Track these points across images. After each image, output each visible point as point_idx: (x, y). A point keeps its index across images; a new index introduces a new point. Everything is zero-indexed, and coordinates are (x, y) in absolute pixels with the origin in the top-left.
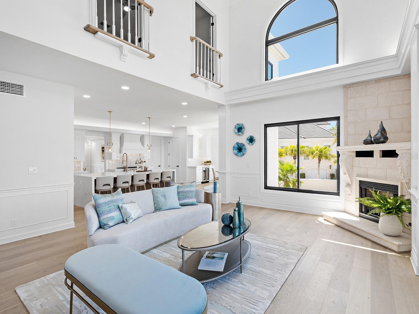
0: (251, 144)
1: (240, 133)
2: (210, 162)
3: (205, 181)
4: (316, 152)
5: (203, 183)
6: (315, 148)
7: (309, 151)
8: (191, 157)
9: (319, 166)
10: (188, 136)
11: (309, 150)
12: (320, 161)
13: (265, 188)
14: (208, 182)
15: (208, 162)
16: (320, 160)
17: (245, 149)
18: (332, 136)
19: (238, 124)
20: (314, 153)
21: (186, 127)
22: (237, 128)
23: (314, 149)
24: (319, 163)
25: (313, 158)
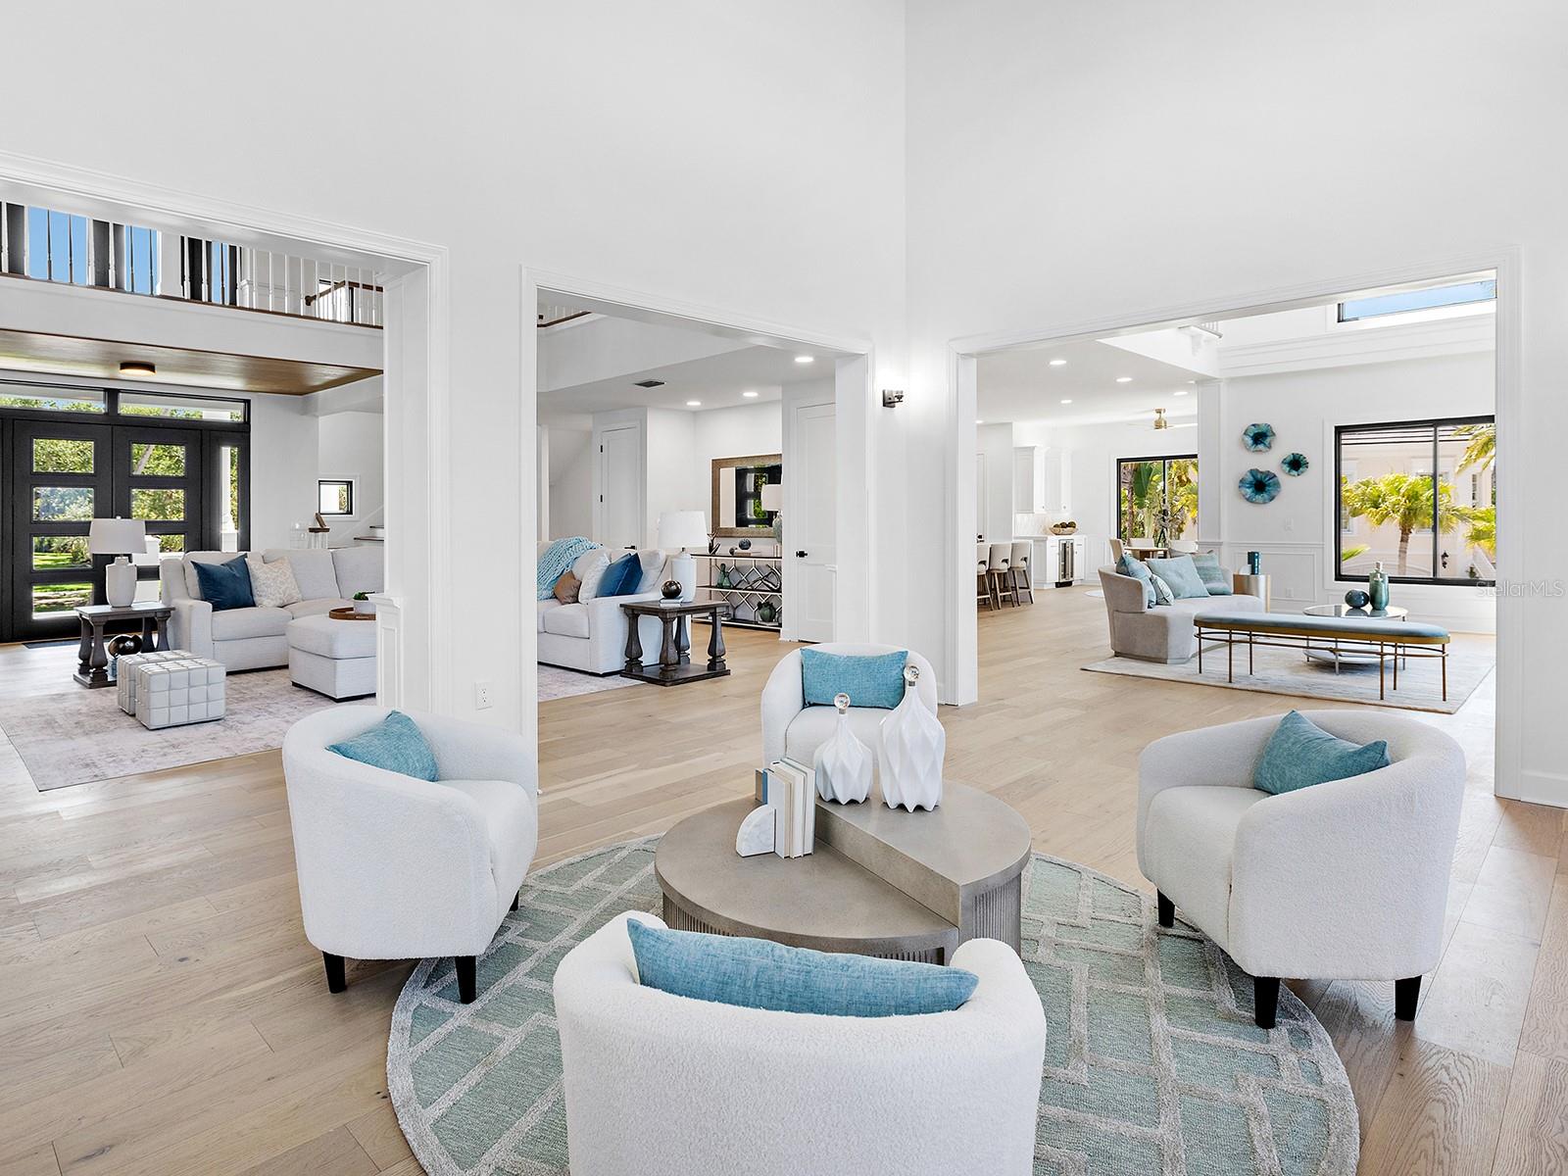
0: (1294, 472)
1: (1261, 447)
2: (1072, 525)
3: (1064, 580)
4: (1393, 499)
5: (1059, 585)
6: (1388, 485)
7: (1364, 494)
8: (1028, 507)
9: (1403, 551)
10: (1015, 448)
11: (1359, 491)
12: (1407, 534)
13: (1336, 580)
14: (1069, 584)
15: (1064, 526)
16: (1406, 531)
17: (1277, 485)
18: (1455, 435)
19: (1253, 425)
20: (1384, 501)
21: (1011, 424)
22: (1252, 435)
23: (1382, 488)
24: (1404, 540)
25: (1380, 522)
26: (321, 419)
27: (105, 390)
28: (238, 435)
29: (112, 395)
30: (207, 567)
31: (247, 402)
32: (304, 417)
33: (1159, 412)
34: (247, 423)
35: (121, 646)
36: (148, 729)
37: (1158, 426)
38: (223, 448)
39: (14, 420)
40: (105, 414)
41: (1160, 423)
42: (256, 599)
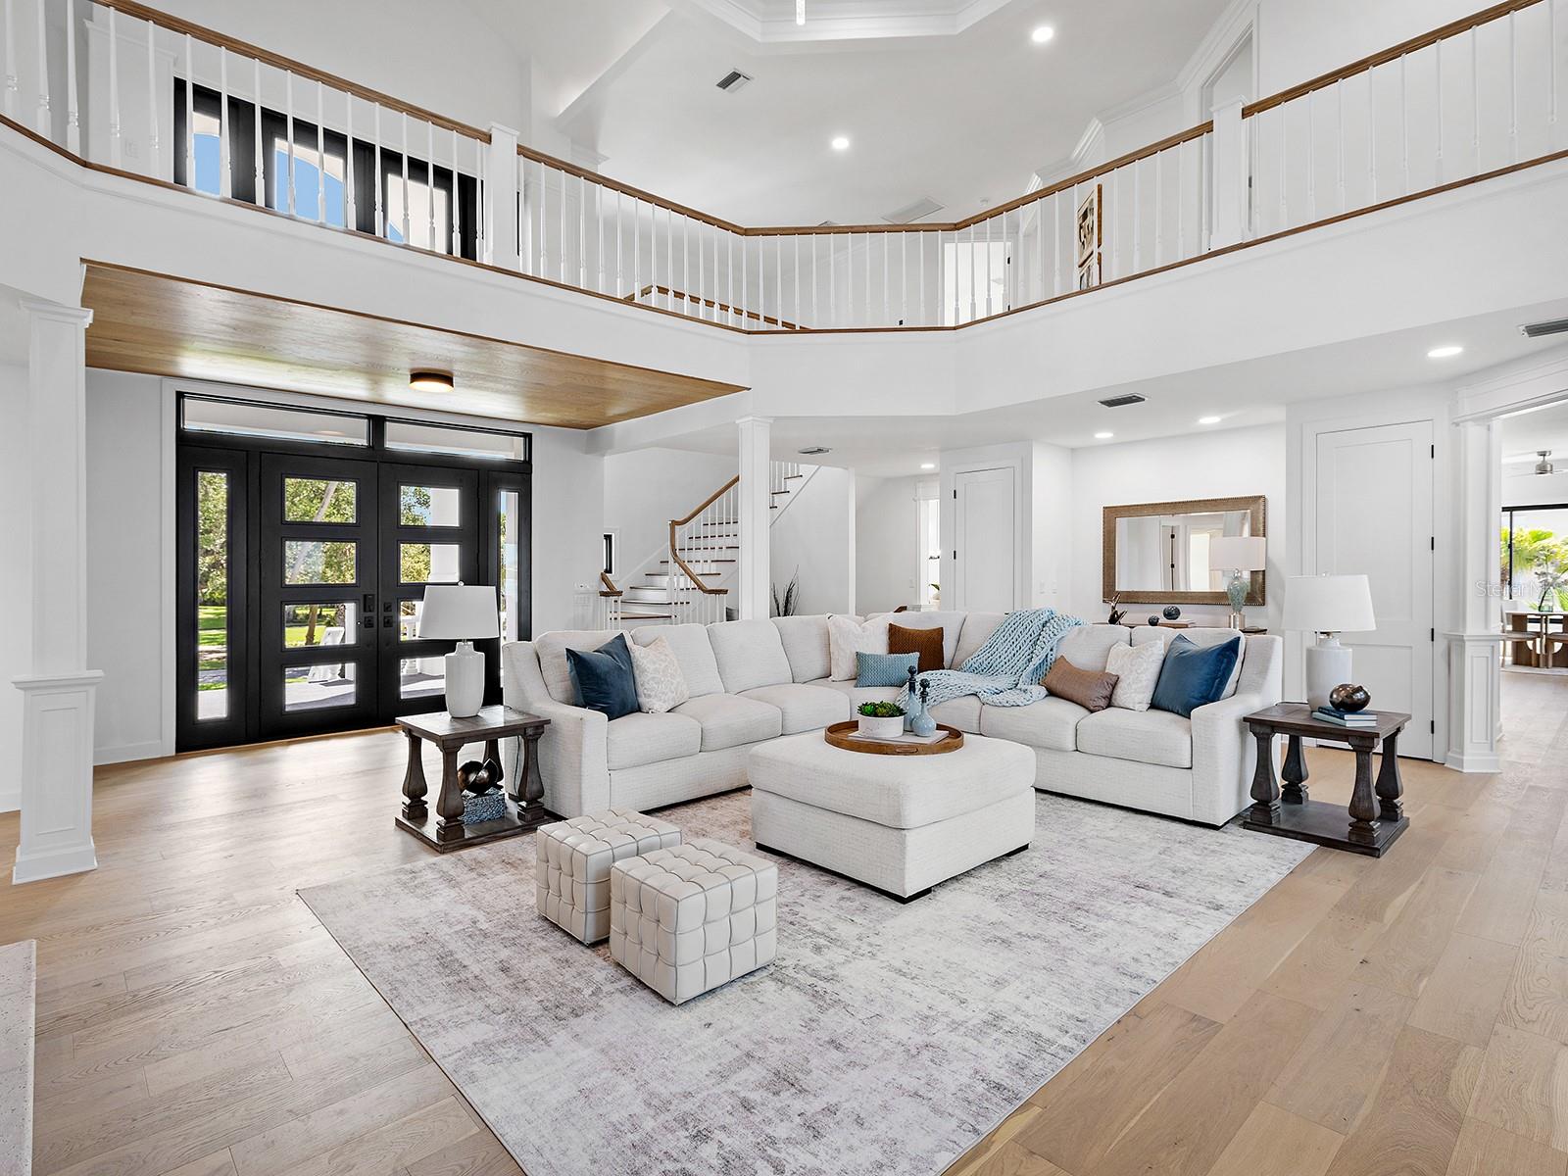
26: (605, 458)
27: (369, 417)
28: (519, 476)
29: (377, 424)
30: (585, 656)
31: (528, 437)
32: (589, 456)
33: (1543, 454)
34: (527, 464)
35: (472, 777)
36: (672, 1004)
37: (1542, 470)
38: (504, 494)
39: (261, 452)
40: (369, 447)
41: (1545, 467)
42: (642, 700)
